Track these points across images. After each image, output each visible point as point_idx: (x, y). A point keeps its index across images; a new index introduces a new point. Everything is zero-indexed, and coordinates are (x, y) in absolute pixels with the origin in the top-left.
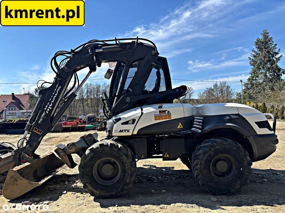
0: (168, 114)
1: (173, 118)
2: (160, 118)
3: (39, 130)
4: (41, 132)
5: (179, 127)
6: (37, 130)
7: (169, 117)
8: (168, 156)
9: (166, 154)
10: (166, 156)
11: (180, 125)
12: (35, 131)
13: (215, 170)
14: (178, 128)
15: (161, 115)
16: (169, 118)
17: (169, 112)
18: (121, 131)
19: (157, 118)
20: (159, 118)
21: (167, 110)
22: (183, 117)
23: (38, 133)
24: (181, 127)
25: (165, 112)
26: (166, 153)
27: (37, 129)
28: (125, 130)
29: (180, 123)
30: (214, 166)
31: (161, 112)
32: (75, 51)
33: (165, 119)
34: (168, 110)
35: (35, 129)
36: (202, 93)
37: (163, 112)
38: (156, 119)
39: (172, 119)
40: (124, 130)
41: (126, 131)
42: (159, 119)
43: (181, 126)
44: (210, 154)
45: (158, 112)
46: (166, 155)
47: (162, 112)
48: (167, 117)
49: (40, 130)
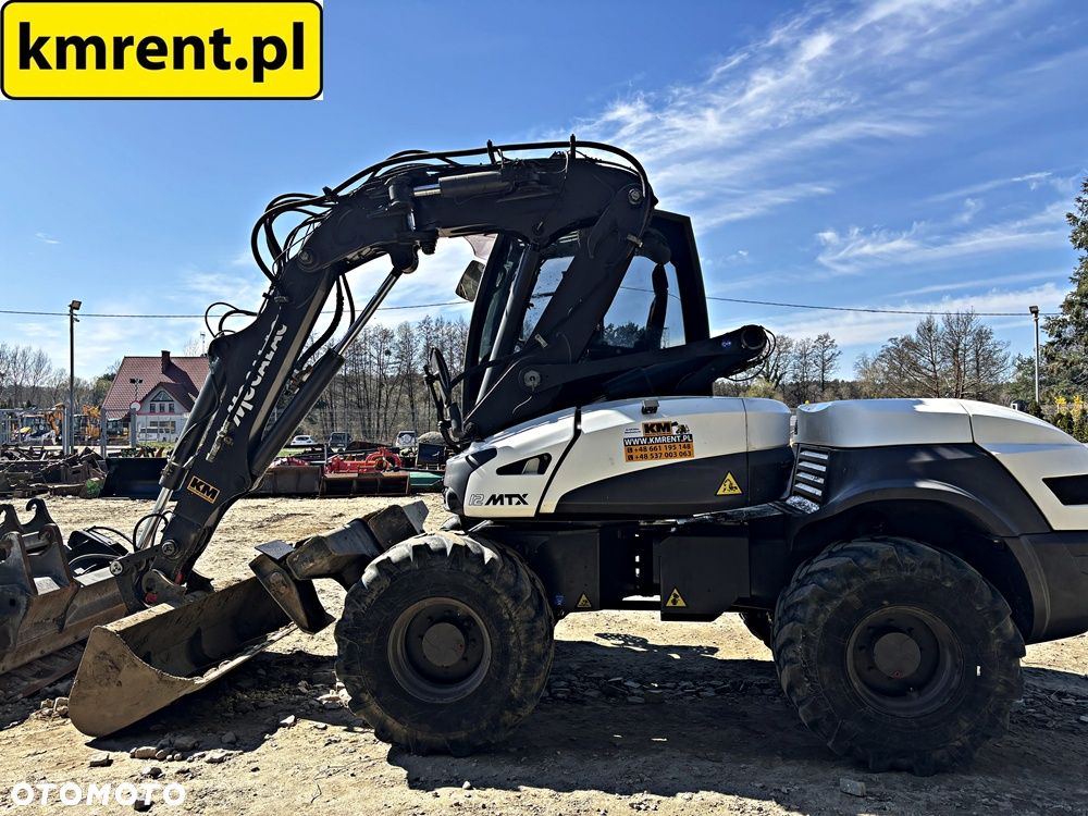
0: (681, 438)
1: (700, 452)
2: (649, 452)
3: (206, 488)
4: (214, 492)
5: (727, 492)
6: (202, 487)
7: (683, 450)
8: (681, 603)
9: (676, 596)
10: (674, 602)
11: (728, 484)
12: (194, 490)
13: (870, 668)
14: (720, 492)
15: (651, 440)
16: (684, 454)
17: (683, 429)
18: (494, 500)
19: (634, 454)
20: (643, 453)
21: (675, 424)
22: (742, 449)
23: (204, 496)
24: (732, 492)
25: (669, 430)
26: (675, 591)
27: (202, 484)
28: (510, 497)
29: (729, 476)
30: (864, 651)
31: (653, 431)
32: (341, 194)
33: (668, 456)
34: (680, 424)
35: (195, 484)
36: (871, 356)
37: (659, 431)
38: (630, 458)
39: (697, 456)
40: (506, 496)
41: (515, 500)
42: (641, 457)
43: (731, 488)
44: (845, 604)
45: (641, 429)
46: (672, 597)
47: (655, 428)
48: (678, 450)
49: (212, 488)
